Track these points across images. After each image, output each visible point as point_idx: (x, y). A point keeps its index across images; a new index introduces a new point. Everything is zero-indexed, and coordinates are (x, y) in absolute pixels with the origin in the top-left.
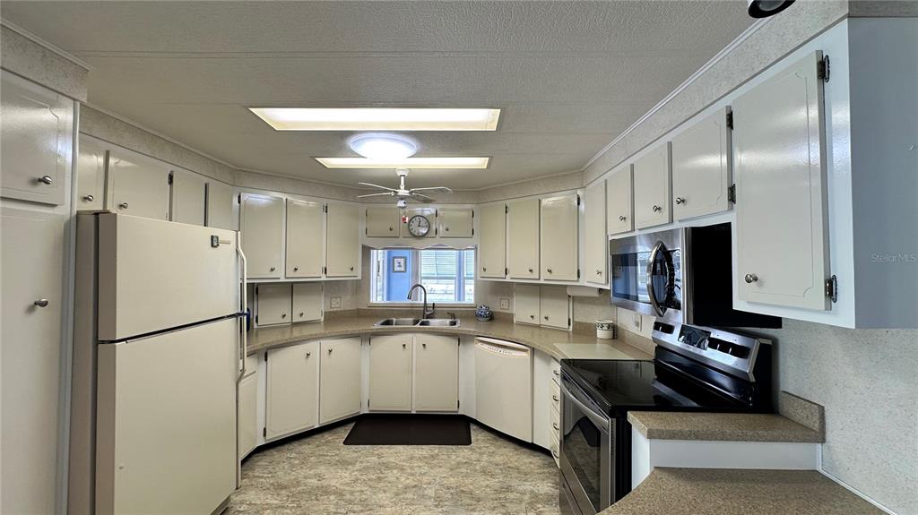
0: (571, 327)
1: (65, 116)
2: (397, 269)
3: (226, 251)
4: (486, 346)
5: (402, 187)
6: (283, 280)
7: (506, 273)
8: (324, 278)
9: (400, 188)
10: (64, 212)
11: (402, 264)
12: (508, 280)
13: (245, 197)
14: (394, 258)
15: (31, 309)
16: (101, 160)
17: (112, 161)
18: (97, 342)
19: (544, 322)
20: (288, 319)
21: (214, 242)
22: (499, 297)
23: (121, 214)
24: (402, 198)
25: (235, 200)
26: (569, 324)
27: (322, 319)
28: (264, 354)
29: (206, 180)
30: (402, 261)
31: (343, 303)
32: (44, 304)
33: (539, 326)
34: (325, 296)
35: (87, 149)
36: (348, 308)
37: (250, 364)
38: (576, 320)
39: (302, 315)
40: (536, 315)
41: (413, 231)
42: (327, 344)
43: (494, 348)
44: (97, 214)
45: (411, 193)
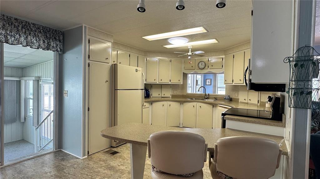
0: (259, 104)
1: (109, 44)
2: (207, 84)
3: (139, 73)
4: (221, 108)
5: (190, 52)
6: (158, 83)
7: (233, 82)
8: (170, 83)
9: (189, 52)
10: (110, 64)
11: (210, 82)
12: (233, 84)
13: (148, 59)
14: (206, 79)
15: (106, 82)
16: (116, 52)
17: (118, 52)
18: (115, 90)
19: (249, 102)
20: (160, 96)
21: (137, 71)
22: (235, 92)
23: (118, 64)
24: (190, 56)
25: (145, 59)
26: (258, 102)
27: (171, 97)
28: (151, 103)
29: (138, 55)
30: (209, 81)
31: (178, 92)
32: (108, 81)
33: (247, 103)
34: (172, 89)
35: (114, 50)
36: (179, 94)
37: (147, 105)
38: (261, 101)
39: (164, 95)
40: (247, 99)
41: (199, 67)
42: (169, 103)
43: (223, 108)
44: (115, 64)
45: (192, 54)
